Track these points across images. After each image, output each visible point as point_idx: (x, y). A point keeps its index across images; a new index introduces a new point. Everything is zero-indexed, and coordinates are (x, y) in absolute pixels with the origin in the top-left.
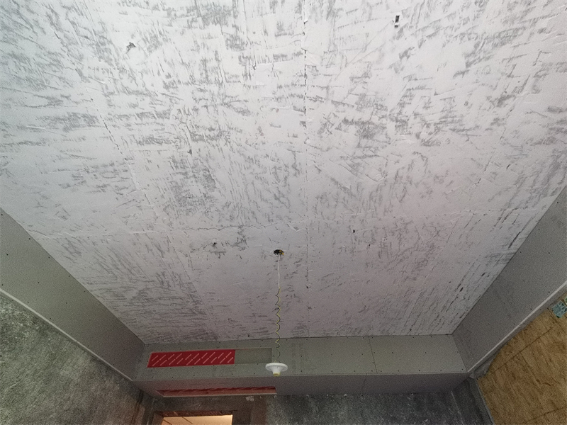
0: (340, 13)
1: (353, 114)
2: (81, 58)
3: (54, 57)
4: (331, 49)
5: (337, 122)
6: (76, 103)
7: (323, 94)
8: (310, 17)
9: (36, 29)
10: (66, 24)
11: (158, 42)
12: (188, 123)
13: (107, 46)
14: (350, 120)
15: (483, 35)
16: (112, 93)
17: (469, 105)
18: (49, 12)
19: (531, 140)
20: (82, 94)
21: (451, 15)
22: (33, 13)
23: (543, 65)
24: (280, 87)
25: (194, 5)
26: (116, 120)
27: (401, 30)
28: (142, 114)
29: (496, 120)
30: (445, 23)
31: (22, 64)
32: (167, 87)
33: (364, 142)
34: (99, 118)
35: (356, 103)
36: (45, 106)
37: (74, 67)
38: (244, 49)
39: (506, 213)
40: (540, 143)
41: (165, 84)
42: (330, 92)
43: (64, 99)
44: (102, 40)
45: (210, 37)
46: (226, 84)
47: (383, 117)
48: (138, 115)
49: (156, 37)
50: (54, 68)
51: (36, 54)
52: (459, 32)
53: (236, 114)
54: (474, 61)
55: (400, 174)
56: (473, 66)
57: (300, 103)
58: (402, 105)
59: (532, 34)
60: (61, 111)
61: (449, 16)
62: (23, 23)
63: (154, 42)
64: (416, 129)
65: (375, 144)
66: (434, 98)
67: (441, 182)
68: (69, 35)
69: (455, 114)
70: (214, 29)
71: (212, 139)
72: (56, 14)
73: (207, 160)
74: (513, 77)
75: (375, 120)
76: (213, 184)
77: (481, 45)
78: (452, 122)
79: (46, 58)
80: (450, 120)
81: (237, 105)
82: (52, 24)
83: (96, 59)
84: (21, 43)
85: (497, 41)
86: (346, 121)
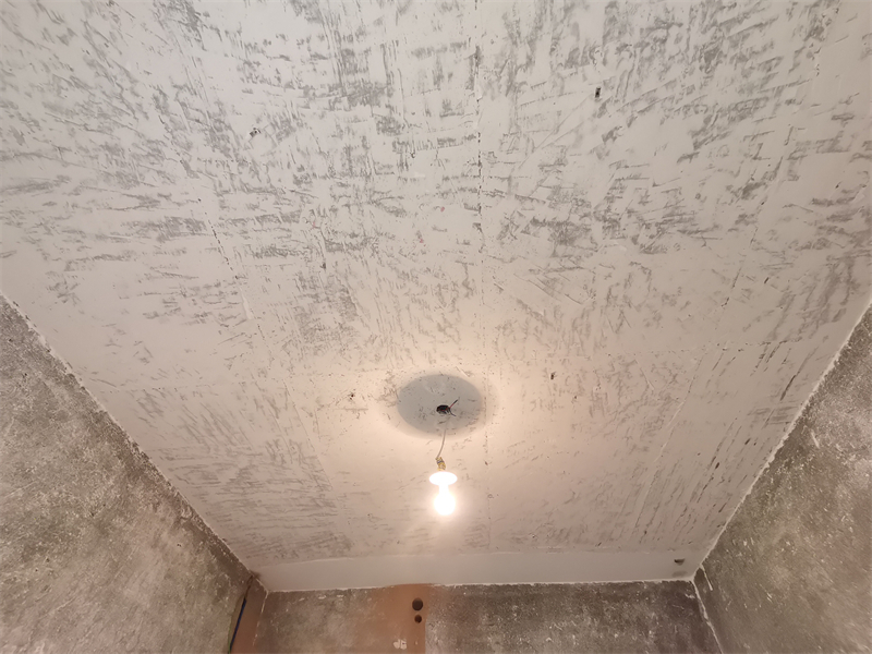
0: (524, 87)
1: (544, 213)
2: (189, 146)
3: (154, 146)
4: (513, 130)
5: (523, 224)
6: (179, 204)
7: (504, 187)
8: (485, 94)
9: (138, 115)
10: (174, 107)
11: (290, 127)
12: (323, 227)
13: (224, 132)
14: (541, 220)
15: (714, 107)
16: (226, 192)
17: (702, 198)
18: (157, 93)
19: (796, 242)
20: (187, 193)
21: (670, 82)
22: (137, 95)
23: (797, 144)
24: (447, 179)
25: (338, 81)
26: (229, 226)
27: (604, 106)
28: (264, 217)
29: (742, 217)
30: (662, 93)
31: (115, 157)
32: (298, 182)
33: (561, 249)
34: (206, 223)
35: (548, 198)
36: (135, 208)
37: (178, 159)
38: (399, 133)
39: (771, 348)
40: (808, 247)
41: (296, 178)
42: (513, 184)
43: (163, 200)
44: (217, 124)
45: (357, 120)
46: (376, 177)
47: (585, 215)
48: (257, 218)
49: (288, 121)
50: (152, 159)
51: (133, 144)
52: (681, 104)
53: (388, 214)
54: (705, 140)
55: (614, 293)
56: (703, 146)
57: (473, 200)
58: (610, 199)
59: (778, 105)
60: (157, 215)
61: (666, 85)
62: (124, 108)
63: (285, 127)
64: (631, 231)
65: (577, 252)
66: (652, 191)
67: (673, 303)
68: (177, 119)
69: (684, 210)
70: (362, 110)
71: (354, 248)
72: (165, 95)
73: (346, 278)
74: (760, 159)
75: (575, 219)
76: (352, 309)
77: (713, 119)
78: (679, 222)
79: (144, 147)
80: (677, 218)
81: (389, 203)
82: (158, 107)
83: (209, 148)
84: (118, 132)
85: (733, 114)
86: (535, 222)
